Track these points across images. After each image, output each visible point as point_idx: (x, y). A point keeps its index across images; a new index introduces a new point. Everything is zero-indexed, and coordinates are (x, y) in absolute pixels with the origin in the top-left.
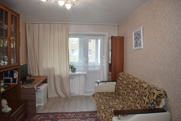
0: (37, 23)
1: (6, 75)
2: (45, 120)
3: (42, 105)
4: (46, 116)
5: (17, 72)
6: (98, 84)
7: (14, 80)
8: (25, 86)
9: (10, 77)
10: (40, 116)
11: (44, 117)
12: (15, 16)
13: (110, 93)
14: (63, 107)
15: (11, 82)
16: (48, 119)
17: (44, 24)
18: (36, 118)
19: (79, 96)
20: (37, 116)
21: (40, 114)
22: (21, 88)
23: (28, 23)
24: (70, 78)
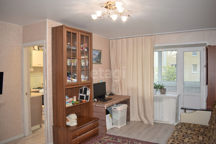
0: (120, 39)
1: (81, 92)
2: (111, 142)
3: (119, 127)
4: (115, 139)
5: (90, 90)
6: (185, 112)
7: (87, 97)
8: (97, 105)
9: (84, 94)
10: (108, 138)
11: (112, 140)
12: (87, 36)
13: (201, 126)
14: (140, 133)
15: (85, 99)
16: (115, 143)
17: (127, 39)
18: (105, 138)
19: (168, 124)
20: (107, 137)
21: (110, 135)
22: (93, 106)
23: (111, 39)
24: (154, 100)
